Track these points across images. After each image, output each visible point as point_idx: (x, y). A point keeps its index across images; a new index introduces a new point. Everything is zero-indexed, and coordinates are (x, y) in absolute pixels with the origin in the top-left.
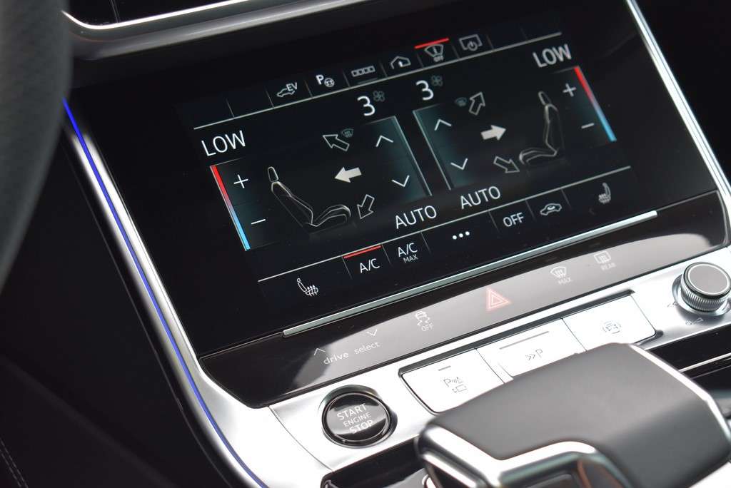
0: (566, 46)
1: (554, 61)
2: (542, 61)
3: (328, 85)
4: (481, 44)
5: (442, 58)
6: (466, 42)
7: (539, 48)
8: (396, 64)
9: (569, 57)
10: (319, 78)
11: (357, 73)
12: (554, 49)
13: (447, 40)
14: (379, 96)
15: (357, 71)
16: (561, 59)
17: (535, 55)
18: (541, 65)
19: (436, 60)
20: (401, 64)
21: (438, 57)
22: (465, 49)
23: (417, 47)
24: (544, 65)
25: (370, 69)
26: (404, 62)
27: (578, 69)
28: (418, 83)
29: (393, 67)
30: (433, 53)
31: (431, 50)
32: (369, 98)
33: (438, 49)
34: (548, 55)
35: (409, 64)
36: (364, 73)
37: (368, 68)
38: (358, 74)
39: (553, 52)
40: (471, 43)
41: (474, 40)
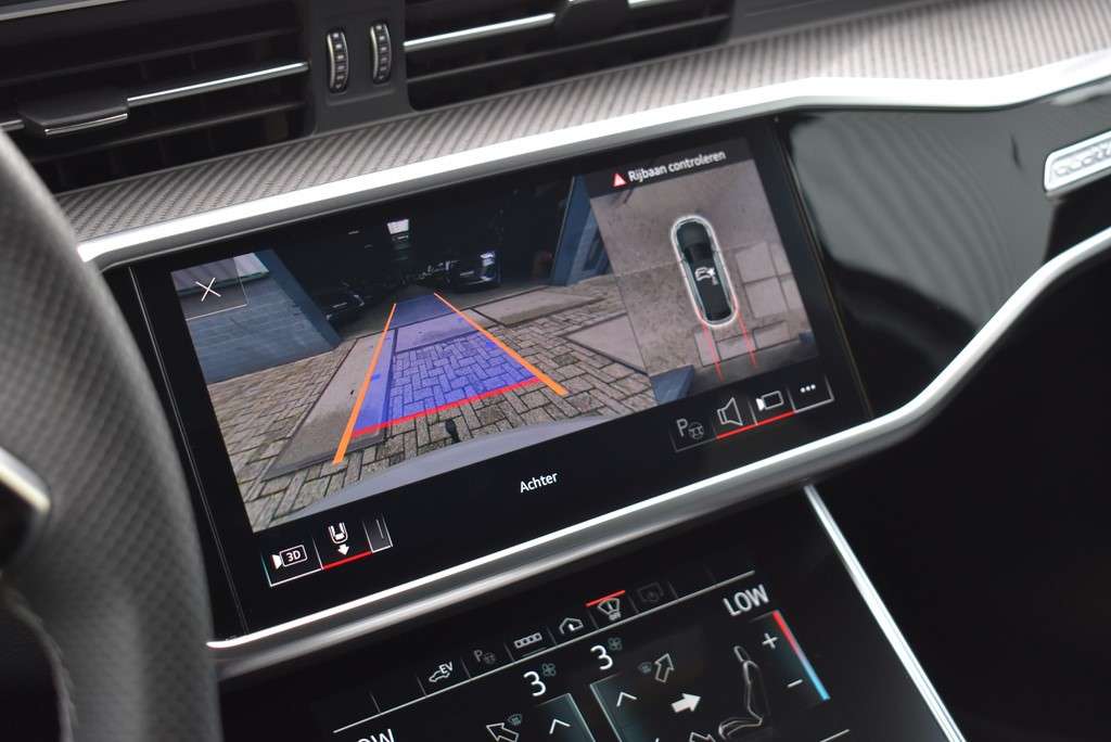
0: (761, 587)
1: (749, 607)
2: (735, 608)
3: (488, 662)
4: (662, 594)
5: (618, 615)
6: (645, 593)
7: (729, 592)
8: (566, 628)
9: (766, 599)
10: (478, 654)
11: (521, 643)
12: (748, 592)
13: (623, 592)
14: (549, 670)
15: (521, 641)
16: (757, 603)
17: (726, 601)
18: (734, 613)
19: (613, 618)
20: (571, 627)
21: (615, 615)
22: (645, 601)
23: (589, 605)
24: (738, 612)
25: (536, 638)
26: (575, 625)
27: (777, 614)
28: (593, 649)
29: (563, 632)
30: (608, 610)
31: (605, 607)
32: (537, 672)
33: (614, 604)
34: (741, 599)
35: (581, 626)
36: (529, 642)
37: (534, 636)
38: (523, 644)
39: (747, 595)
40: (652, 594)
41: (656, 590)
